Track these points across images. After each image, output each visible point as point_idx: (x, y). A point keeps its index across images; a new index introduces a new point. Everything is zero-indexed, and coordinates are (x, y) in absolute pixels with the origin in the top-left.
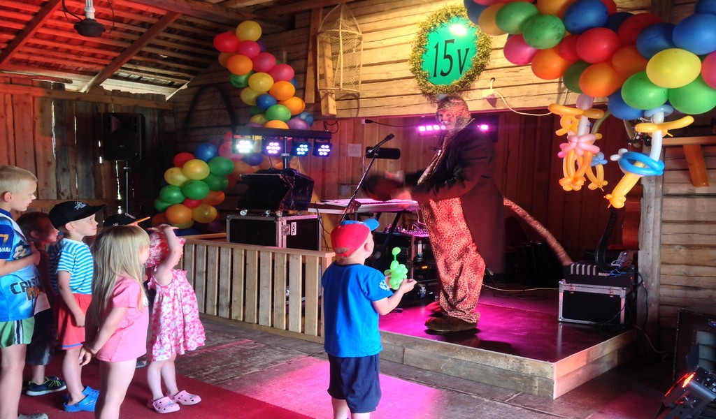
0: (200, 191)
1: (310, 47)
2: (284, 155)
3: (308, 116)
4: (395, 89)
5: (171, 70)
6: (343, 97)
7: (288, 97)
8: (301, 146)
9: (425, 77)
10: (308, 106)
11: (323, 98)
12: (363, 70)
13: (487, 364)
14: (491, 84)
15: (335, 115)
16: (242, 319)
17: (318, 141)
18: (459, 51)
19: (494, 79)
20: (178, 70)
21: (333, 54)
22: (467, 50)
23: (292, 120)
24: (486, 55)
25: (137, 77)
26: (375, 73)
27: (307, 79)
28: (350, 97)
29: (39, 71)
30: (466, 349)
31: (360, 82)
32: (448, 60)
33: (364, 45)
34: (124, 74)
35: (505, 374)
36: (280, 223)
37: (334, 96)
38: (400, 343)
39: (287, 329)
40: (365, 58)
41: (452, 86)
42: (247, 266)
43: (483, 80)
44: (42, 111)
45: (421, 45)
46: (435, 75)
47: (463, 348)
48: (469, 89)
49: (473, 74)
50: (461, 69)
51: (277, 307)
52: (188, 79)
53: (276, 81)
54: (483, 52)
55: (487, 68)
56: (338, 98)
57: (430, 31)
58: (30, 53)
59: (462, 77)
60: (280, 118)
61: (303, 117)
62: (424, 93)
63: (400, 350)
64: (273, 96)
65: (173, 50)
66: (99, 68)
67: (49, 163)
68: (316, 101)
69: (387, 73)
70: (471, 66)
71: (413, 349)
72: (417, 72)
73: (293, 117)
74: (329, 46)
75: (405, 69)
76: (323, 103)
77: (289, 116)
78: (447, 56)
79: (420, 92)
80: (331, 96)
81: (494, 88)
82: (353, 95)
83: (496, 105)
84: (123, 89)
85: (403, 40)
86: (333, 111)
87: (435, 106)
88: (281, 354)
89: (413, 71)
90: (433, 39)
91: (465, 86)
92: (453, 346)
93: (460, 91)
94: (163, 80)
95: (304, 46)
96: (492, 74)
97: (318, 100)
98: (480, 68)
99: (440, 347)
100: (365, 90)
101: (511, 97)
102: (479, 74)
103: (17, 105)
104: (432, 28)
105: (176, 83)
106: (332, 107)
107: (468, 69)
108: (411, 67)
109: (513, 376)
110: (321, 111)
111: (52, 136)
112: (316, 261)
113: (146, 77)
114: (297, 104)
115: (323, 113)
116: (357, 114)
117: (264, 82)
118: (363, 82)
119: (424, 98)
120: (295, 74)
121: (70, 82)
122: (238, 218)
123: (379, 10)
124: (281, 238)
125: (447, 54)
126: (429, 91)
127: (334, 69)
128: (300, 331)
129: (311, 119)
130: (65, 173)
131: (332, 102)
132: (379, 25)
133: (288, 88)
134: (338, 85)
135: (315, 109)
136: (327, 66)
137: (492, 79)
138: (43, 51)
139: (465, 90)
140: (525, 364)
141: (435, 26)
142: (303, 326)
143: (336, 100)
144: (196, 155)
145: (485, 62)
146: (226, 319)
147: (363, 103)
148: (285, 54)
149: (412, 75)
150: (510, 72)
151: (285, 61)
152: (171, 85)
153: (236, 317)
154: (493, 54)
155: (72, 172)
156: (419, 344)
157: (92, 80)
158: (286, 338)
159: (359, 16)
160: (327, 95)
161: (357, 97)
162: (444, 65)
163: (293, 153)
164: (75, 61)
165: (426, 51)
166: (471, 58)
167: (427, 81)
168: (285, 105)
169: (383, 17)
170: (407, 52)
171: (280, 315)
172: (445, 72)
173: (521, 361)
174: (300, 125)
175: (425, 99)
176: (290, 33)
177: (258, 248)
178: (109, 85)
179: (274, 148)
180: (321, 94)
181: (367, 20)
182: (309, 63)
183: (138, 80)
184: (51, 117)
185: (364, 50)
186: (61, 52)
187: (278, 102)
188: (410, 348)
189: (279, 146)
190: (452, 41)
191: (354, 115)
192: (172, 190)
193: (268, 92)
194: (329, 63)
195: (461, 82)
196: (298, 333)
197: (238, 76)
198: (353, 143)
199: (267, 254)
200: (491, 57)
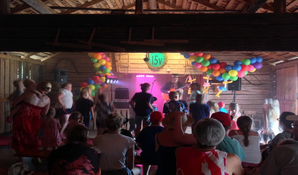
4: (140, 66)
6: (122, 67)
9: (150, 64)
15: (121, 72)
18: (159, 59)
22: (162, 59)
23: (111, 73)
26: (134, 61)
46: (153, 64)
50: (160, 63)
53: (106, 61)
60: (108, 72)
64: (106, 66)
69: (137, 62)
70: (163, 63)
79: (148, 68)
81: (169, 69)
83: (169, 73)
87: (152, 72)
90: (151, 55)
96: (169, 65)
100: (130, 66)
101: (174, 71)
102: (165, 65)
115: (118, 71)
116: (128, 72)
125: (156, 59)
126: (151, 68)
133: (109, 64)
139: (161, 69)
145: (166, 62)
147: (129, 69)
149: (145, 63)
150: (173, 65)
160: (118, 66)
161: (127, 67)
162: (155, 62)
168: (109, 69)
170: (143, 57)
172: (156, 63)
190: (157, 56)
195: (160, 66)
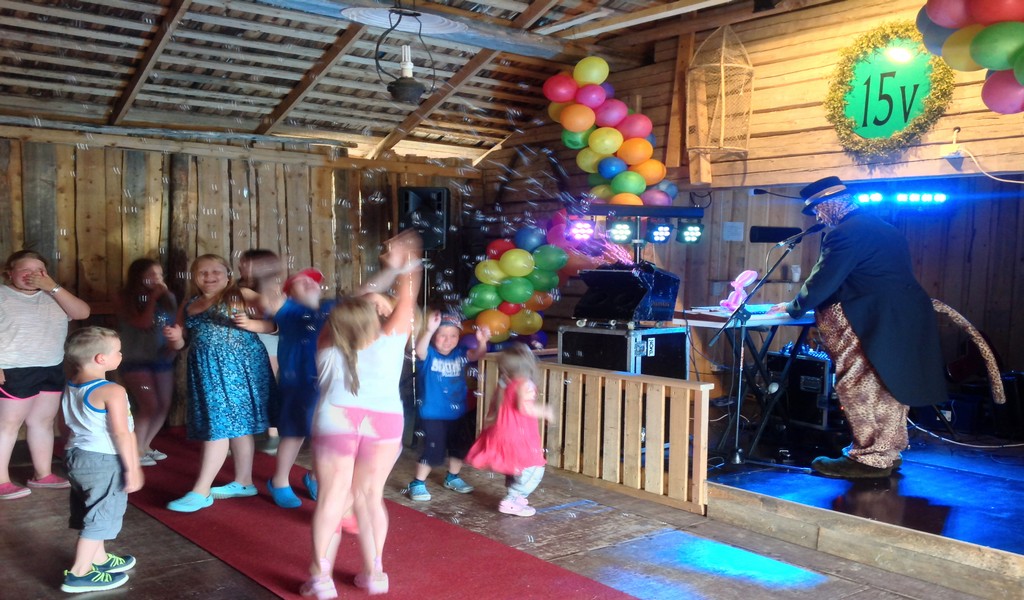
0: (521, 292)
1: (676, 88)
2: (636, 241)
3: (670, 186)
4: (802, 144)
5: (482, 126)
6: (721, 158)
7: (643, 161)
8: (660, 228)
9: (849, 126)
10: (670, 171)
11: (693, 160)
12: (754, 118)
13: (950, 558)
14: (954, 136)
15: (709, 184)
16: (578, 470)
17: (684, 220)
18: (903, 89)
19: (959, 129)
20: (491, 125)
21: (708, 97)
22: (916, 87)
23: (648, 193)
24: (946, 95)
25: (437, 136)
26: (771, 123)
27: (670, 133)
28: (733, 158)
29: (316, 133)
30: (916, 534)
31: (749, 136)
32: (885, 103)
33: (755, 83)
34: (420, 132)
35: (976, 575)
36: (633, 339)
37: (708, 156)
38: (812, 520)
39: (643, 488)
40: (757, 100)
41: (892, 141)
42: (586, 398)
43: (941, 130)
44: (320, 185)
45: (843, 81)
46: (865, 124)
47: (911, 533)
48: (918, 144)
49: (926, 122)
50: (906, 115)
51: (629, 456)
52: (503, 137)
53: (626, 138)
54: (941, 90)
55: (948, 112)
56: (714, 159)
57: (857, 60)
58: (307, 110)
59: (908, 127)
60: (631, 189)
61: (663, 187)
62: (847, 151)
63: (813, 530)
64: (621, 159)
65: (485, 99)
66: (391, 127)
67: (328, 253)
68: (682, 165)
69: (790, 122)
70: (922, 111)
71: (833, 529)
72: (837, 120)
73: (649, 188)
74: (703, 86)
75: (819, 117)
76: (692, 167)
77: (644, 188)
78: (883, 97)
79: (841, 148)
80: (705, 157)
81: (958, 142)
82: (737, 154)
83: (963, 167)
84: (419, 153)
85: (815, 73)
86: (706, 178)
87: (865, 170)
88: (636, 524)
89: (831, 118)
90: (861, 73)
91: (912, 140)
92: (896, 529)
93: (904, 147)
94: (470, 139)
95: (667, 87)
96: (956, 122)
97: (684, 163)
98: (937, 114)
99: (875, 531)
100: (754, 148)
101: (986, 156)
102: (935, 122)
103: (290, 177)
104: (861, 56)
105: (487, 143)
106: (705, 173)
107: (916, 114)
108: (828, 112)
109: (990, 578)
110: (689, 178)
111: (332, 216)
112: (685, 394)
113: (449, 136)
114: (655, 169)
115: (693, 181)
116: (744, 181)
117: (609, 142)
118: (752, 136)
119: (847, 157)
120: (653, 126)
121: (354, 146)
122: (574, 330)
123: (780, 32)
124: (634, 360)
125: (884, 93)
126: (856, 148)
127: (710, 119)
128: (662, 493)
129: (674, 190)
130: (347, 265)
131: (705, 165)
132: (779, 54)
133: (642, 149)
134: (716, 141)
135: (681, 174)
136: (699, 114)
137: (955, 129)
138: (324, 107)
139: (911, 146)
140: (1010, 562)
141: (865, 53)
142: (666, 485)
143: (712, 163)
144: (517, 242)
145: (944, 105)
146: (555, 468)
147: (751, 166)
148: (638, 99)
149: (828, 124)
150: (984, 118)
151: (638, 109)
152: (479, 145)
153: (571, 467)
154: (957, 92)
155: (355, 263)
156: (843, 523)
157: (381, 142)
158: (643, 502)
159: (748, 42)
160: (698, 155)
161: (743, 157)
162: (879, 109)
163: (649, 238)
164: (362, 118)
165: (851, 90)
166: (922, 99)
167: (852, 132)
168: (638, 172)
169: (786, 41)
170: (822, 91)
171: (633, 469)
172: (881, 119)
173: (1003, 558)
174: (659, 199)
175: (848, 159)
176: (647, 69)
177: (602, 373)
178: (403, 148)
179: (622, 231)
180: (691, 154)
181: (761, 47)
182: (672, 111)
183: (438, 141)
184: (331, 192)
185: (756, 89)
186: (345, 107)
187: (629, 167)
188: (828, 527)
189: (630, 229)
190: (892, 74)
191: (738, 182)
192: (486, 290)
193: (615, 154)
194: (702, 109)
195: (906, 134)
196: (658, 495)
197: (574, 133)
198: (732, 221)
199: (614, 381)
200: (954, 96)
